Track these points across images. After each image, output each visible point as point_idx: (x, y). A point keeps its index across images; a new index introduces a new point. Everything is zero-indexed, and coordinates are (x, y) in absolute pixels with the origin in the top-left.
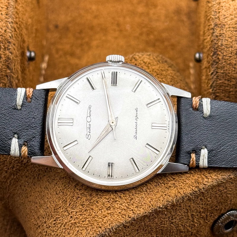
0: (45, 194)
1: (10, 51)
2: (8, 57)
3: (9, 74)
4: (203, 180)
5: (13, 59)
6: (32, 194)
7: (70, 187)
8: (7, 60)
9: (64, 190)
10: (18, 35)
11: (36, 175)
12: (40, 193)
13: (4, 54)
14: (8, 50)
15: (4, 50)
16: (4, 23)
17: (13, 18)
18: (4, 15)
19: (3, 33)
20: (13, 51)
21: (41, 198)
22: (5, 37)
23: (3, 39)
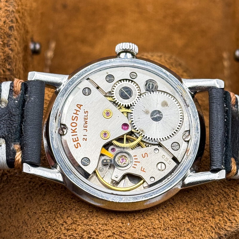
0: (23, 231)
1: (10, 48)
2: (8, 55)
3: (8, 77)
4: (225, 224)
5: (14, 58)
6: (7, 228)
7: (55, 225)
8: (7, 59)
9: (48, 228)
10: (20, 27)
11: (13, 205)
12: (17, 228)
13: (3, 51)
14: (7, 46)
15: (2, 47)
16: (3, 13)
17: (15, 6)
18: (3, 2)
19: (2, 25)
20: (14, 48)
21: (18, 236)
22: (4, 30)
23: (2, 33)
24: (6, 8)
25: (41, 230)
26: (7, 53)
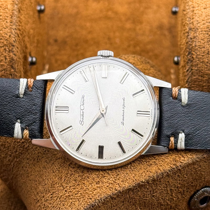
0: (43, 173)
1: (14, 53)
2: (12, 58)
3: (13, 73)
5: (16, 60)
6: (33, 173)
7: (65, 166)
8: (11, 61)
9: (60, 169)
10: (21, 40)
11: (36, 157)
12: (39, 172)
13: (9, 55)
14: (12, 52)
15: (8, 52)
16: (9, 30)
17: (17, 25)
18: (9, 23)
19: (8, 38)
20: (16, 53)
21: (40, 176)
22: (10, 41)
23: (8, 43)
24: (11, 27)
25: (55, 170)
26: (11, 56)
